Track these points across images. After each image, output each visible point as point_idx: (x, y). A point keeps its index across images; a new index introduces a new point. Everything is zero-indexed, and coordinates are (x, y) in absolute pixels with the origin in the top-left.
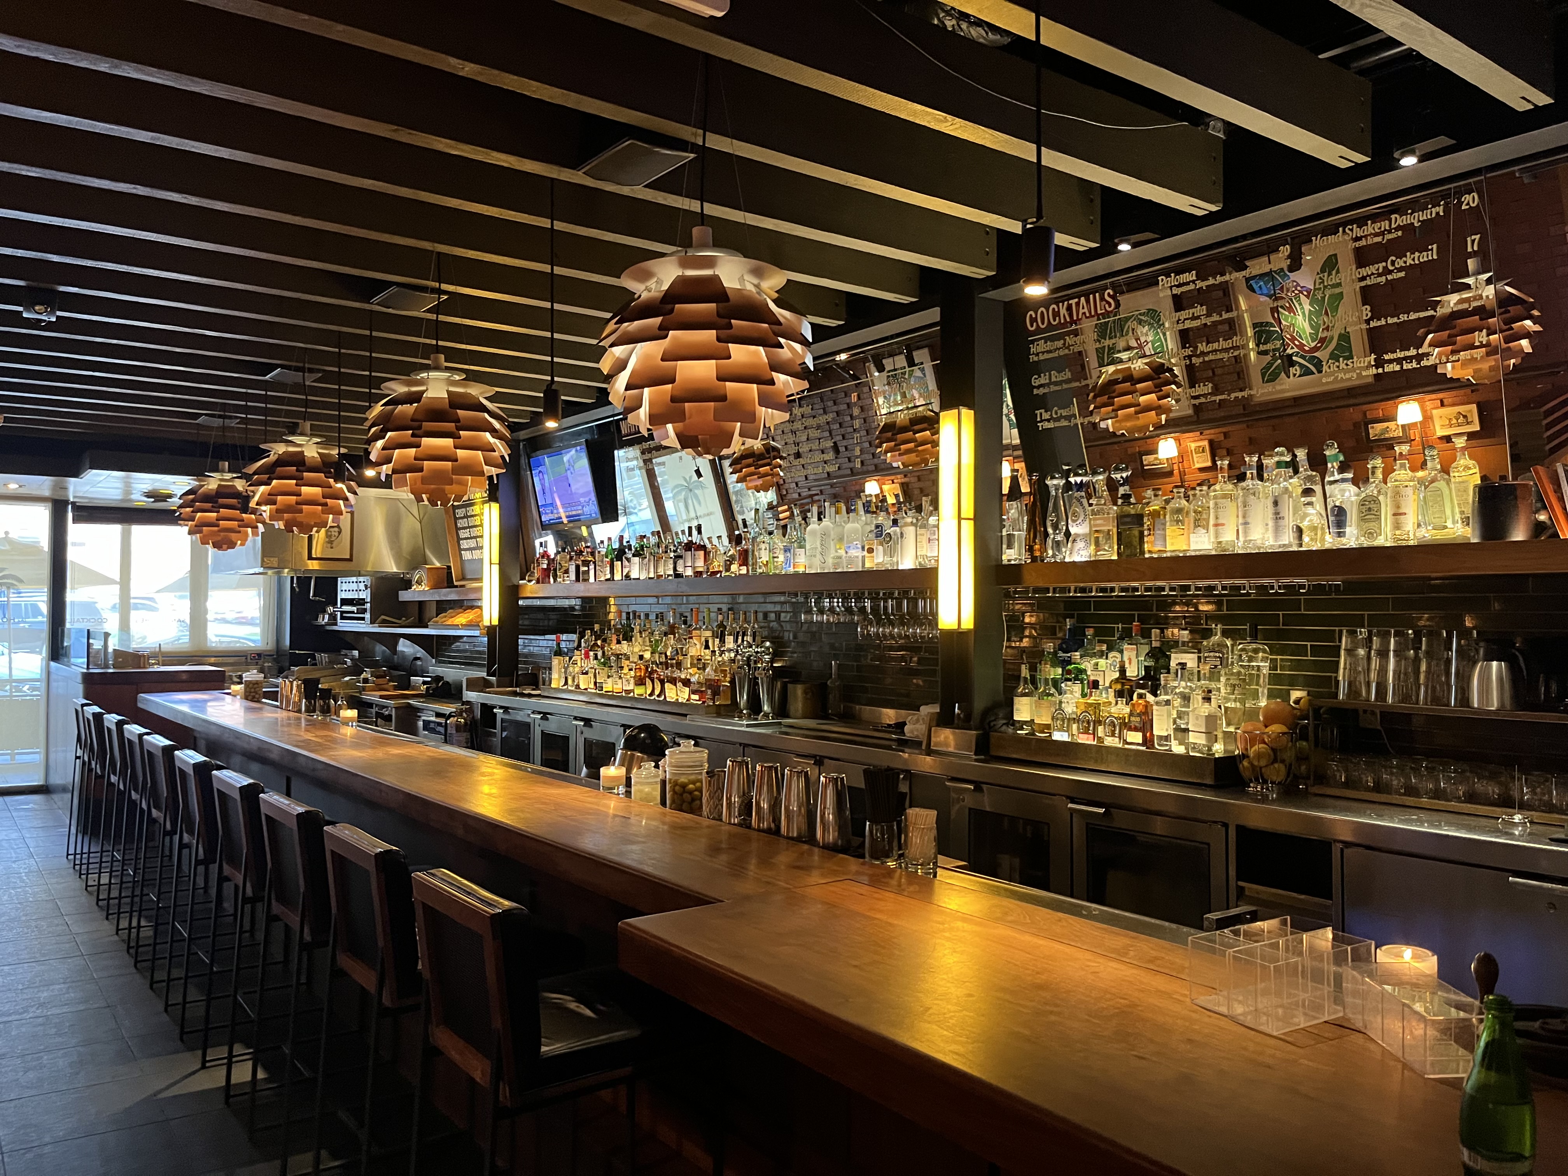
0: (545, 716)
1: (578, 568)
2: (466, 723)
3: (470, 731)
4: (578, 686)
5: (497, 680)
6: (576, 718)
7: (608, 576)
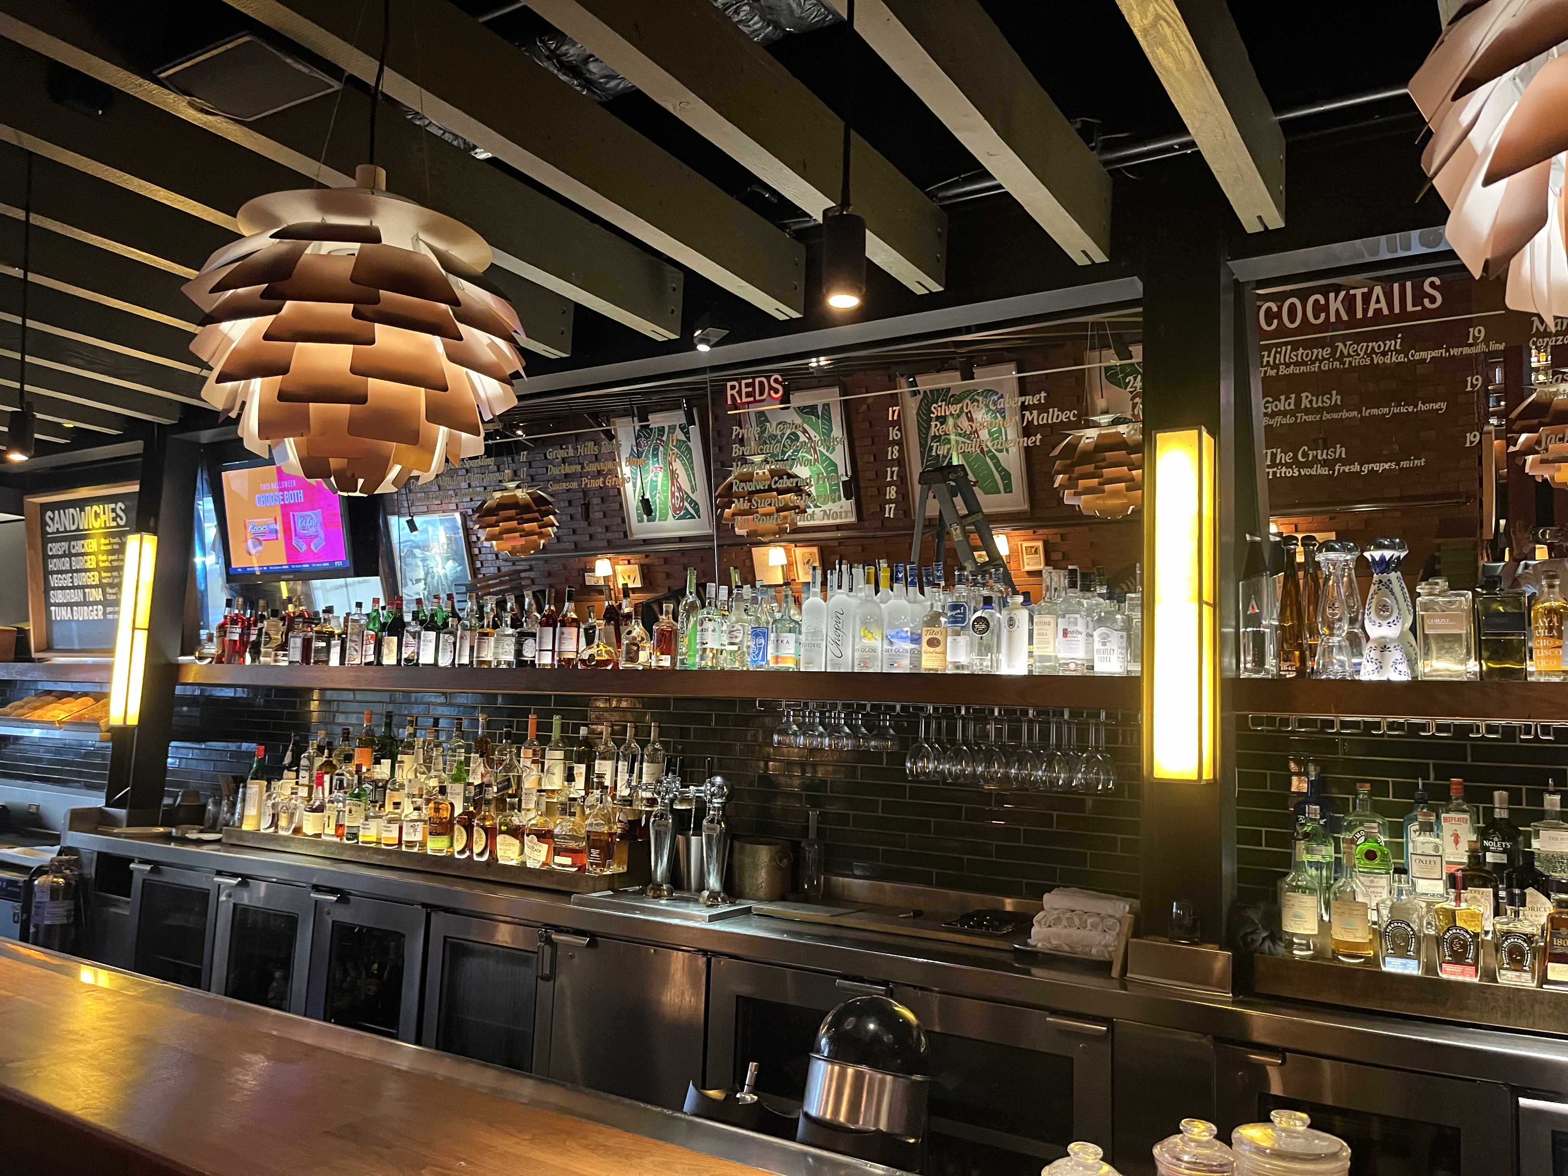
0: (245, 880)
1: (307, 644)
2: (67, 884)
3: (76, 898)
4: (297, 830)
5: (129, 815)
6: (317, 888)
7: (371, 658)
